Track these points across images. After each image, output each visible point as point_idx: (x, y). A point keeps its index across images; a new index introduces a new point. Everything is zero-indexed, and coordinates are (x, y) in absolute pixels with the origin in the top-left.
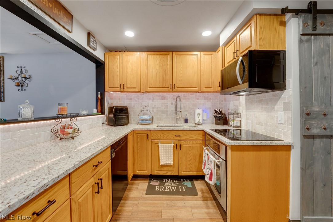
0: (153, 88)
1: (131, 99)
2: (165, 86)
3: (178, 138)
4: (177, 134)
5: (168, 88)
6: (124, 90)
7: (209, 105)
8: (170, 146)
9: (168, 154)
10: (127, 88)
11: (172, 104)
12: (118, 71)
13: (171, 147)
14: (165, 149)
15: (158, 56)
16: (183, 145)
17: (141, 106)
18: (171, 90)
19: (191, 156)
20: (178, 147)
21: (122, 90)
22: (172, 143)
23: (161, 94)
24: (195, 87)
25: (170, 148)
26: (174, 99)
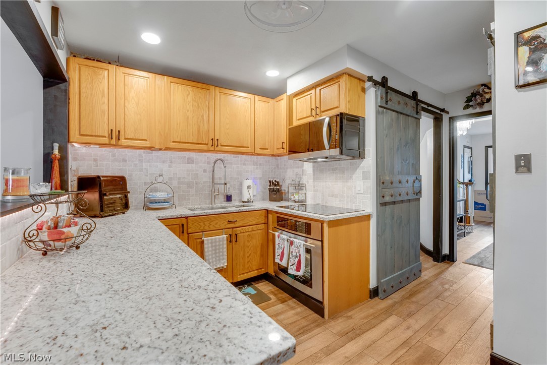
0: (179, 142)
1: (125, 161)
2: (203, 141)
3: (232, 225)
4: (231, 218)
5: (207, 144)
6: (120, 143)
7: (258, 173)
8: (221, 239)
9: (219, 252)
10: (126, 139)
11: (205, 171)
12: (104, 103)
13: (223, 240)
14: (214, 244)
15: (190, 89)
16: (240, 235)
17: (147, 176)
18: (212, 148)
19: (250, 249)
20: (233, 239)
21: (113, 141)
22: (224, 233)
23: (186, 154)
24: (247, 146)
25: (221, 243)
26: (209, 163)
